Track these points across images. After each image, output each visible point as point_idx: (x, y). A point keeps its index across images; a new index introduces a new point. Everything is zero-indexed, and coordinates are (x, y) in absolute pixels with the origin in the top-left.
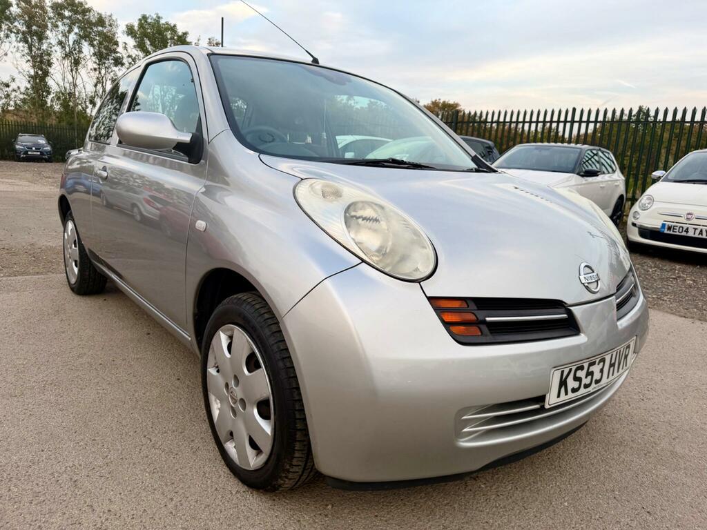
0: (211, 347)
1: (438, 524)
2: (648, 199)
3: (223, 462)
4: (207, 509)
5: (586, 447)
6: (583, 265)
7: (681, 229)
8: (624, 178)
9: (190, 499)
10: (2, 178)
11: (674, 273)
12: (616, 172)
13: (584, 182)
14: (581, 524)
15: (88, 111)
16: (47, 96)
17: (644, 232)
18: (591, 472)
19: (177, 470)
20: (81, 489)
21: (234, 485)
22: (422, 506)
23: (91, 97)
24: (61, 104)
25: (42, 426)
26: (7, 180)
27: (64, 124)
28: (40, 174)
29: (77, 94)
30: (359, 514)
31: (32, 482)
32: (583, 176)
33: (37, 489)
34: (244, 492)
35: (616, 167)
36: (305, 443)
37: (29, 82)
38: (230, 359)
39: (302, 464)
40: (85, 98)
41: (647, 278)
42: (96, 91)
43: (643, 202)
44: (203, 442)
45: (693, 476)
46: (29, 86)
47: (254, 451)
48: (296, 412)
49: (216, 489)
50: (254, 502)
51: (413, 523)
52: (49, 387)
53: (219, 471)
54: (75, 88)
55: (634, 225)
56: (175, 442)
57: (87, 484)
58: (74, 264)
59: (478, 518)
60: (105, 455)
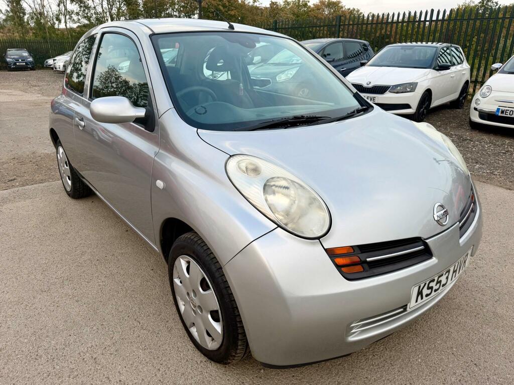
0: (175, 266)
1: (334, 380)
2: (487, 88)
3: (189, 339)
4: (182, 377)
5: (434, 312)
6: (436, 206)
7: (512, 112)
8: (469, 67)
9: (171, 369)
10: (2, 89)
11: (504, 149)
12: (464, 63)
13: (438, 75)
14: (429, 376)
15: (56, 26)
16: (23, 17)
17: (483, 115)
18: (437, 333)
19: (160, 346)
20: (99, 364)
21: (199, 357)
22: (323, 367)
23: (57, 15)
24: (35, 22)
25: (67, 316)
26: (5, 91)
27: (39, 39)
28: (28, 83)
29: (45, 13)
30: (282, 375)
31: (68, 361)
32: (437, 70)
33: (71, 366)
34: (205, 361)
35: (463, 57)
36: (244, 340)
37: (8, 6)
38: (189, 278)
39: (243, 352)
40: (52, 16)
41: (483, 154)
42: (59, 10)
43: (483, 91)
44: (175, 322)
45: (507, 333)
46: (9, 9)
47: (210, 338)
48: (238, 323)
49: (187, 361)
50: (213, 369)
51: (318, 380)
52: (66, 283)
53: (188, 345)
54: (43, 8)
55: (476, 109)
56: (156, 323)
57: (103, 360)
58: (67, 178)
59: (360, 374)
60: (111, 336)
